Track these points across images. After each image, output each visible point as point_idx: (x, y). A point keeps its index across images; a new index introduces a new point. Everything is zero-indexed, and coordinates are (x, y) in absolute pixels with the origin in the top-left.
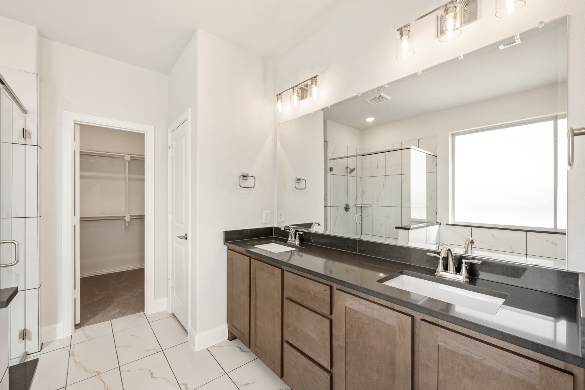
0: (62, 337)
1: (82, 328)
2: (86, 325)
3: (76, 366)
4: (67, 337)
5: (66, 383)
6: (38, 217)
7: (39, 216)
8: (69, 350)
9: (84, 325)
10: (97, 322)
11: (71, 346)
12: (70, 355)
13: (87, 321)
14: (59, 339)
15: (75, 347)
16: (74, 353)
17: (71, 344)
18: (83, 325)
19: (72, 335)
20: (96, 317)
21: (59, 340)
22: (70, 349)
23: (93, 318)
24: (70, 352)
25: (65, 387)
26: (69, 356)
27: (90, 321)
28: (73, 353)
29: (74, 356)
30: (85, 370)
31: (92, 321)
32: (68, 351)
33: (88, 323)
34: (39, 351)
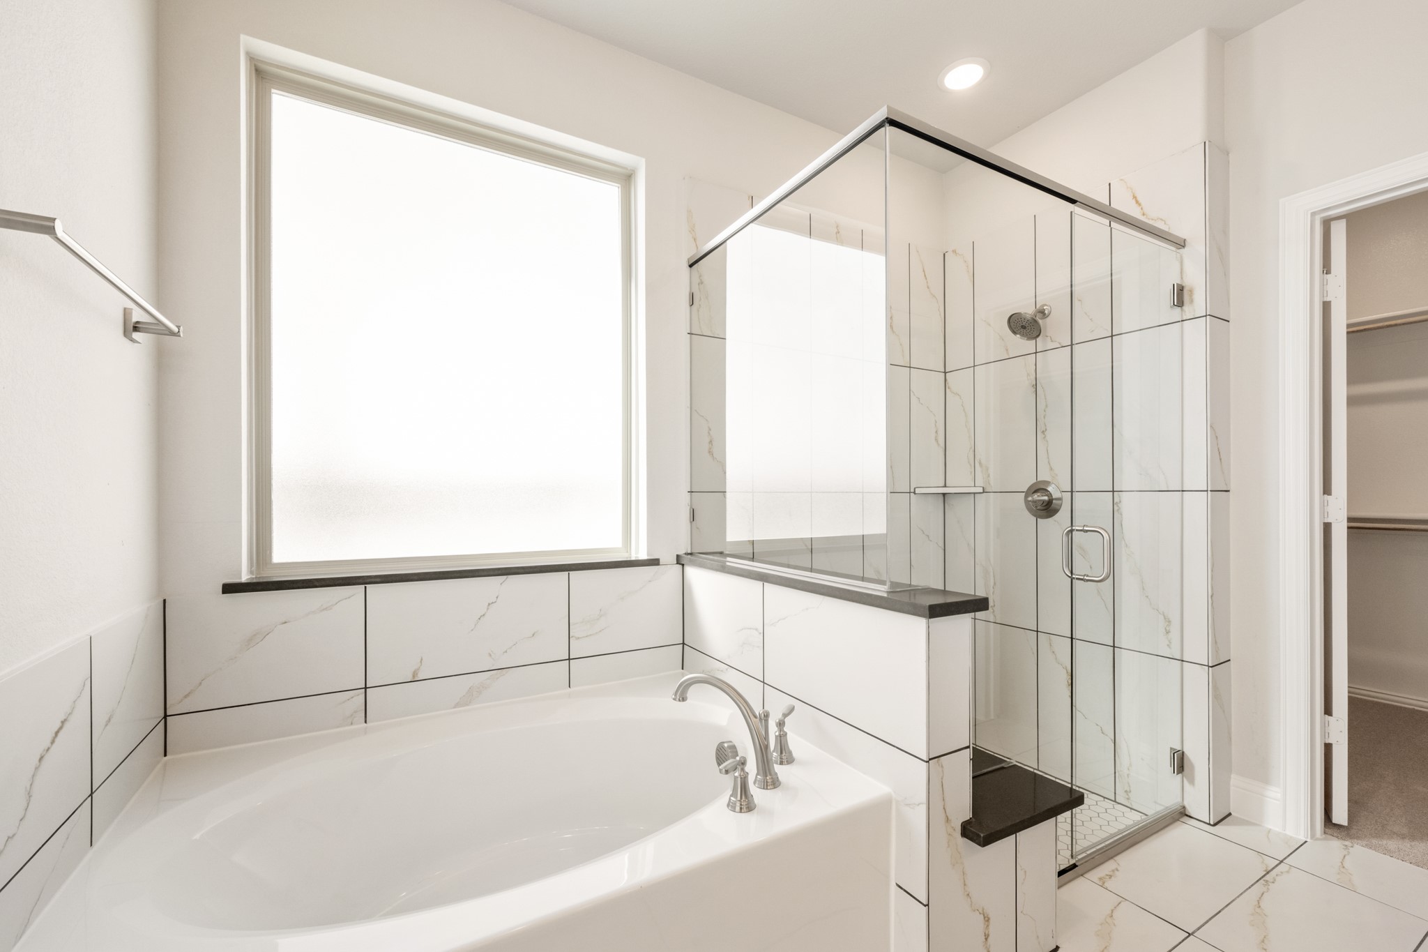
0: (1277, 829)
1: (1347, 843)
2: (1364, 843)
3: (1253, 915)
4: (1291, 837)
5: (1199, 929)
6: (1207, 491)
7: (1209, 489)
8: (1269, 869)
9: (1359, 841)
10: (1407, 858)
11: (1282, 862)
12: (1261, 881)
13: (1378, 836)
14: (1270, 829)
15: (1288, 872)
16: (1273, 883)
17: (1285, 859)
18: (1358, 838)
19: (1306, 842)
20: (1413, 843)
21: (1269, 831)
22: (1274, 868)
23: (1403, 838)
24: (1268, 873)
25: (1190, 935)
26: (1258, 881)
27: (1385, 842)
28: (1272, 881)
29: (1268, 889)
30: (1263, 941)
31: (1392, 844)
32: (1265, 869)
33: (1374, 841)
34: (1209, 824)
